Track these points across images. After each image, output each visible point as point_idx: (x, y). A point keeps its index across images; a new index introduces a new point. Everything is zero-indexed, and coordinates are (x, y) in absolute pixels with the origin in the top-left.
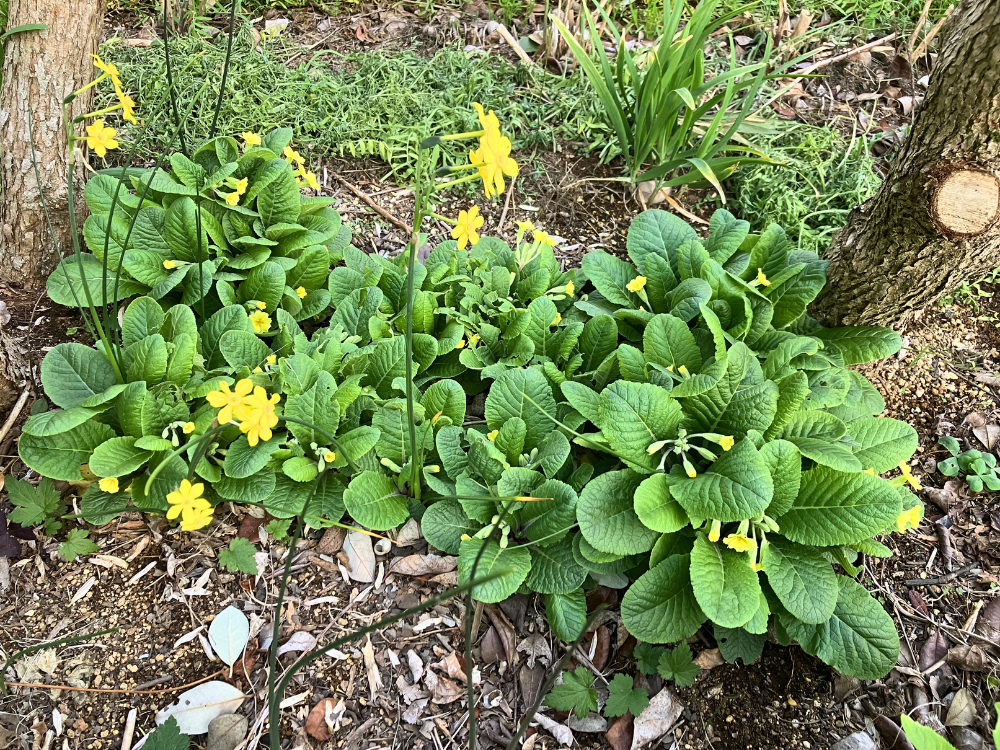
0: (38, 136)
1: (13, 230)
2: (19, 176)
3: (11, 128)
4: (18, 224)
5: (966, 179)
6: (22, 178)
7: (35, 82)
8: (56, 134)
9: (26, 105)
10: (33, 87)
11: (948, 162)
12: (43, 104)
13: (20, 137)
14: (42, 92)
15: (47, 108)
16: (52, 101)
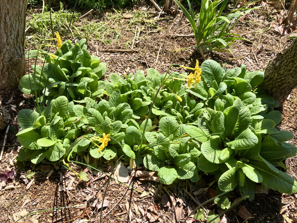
0: (8, 41)
4: (3, 69)
6: (4, 55)
7: (6, 23)
8: (14, 40)
9: (4, 31)
10: (6, 25)
12: (9, 30)
13: (2, 41)
14: (9, 26)
15: (11, 31)
16: (12, 29)
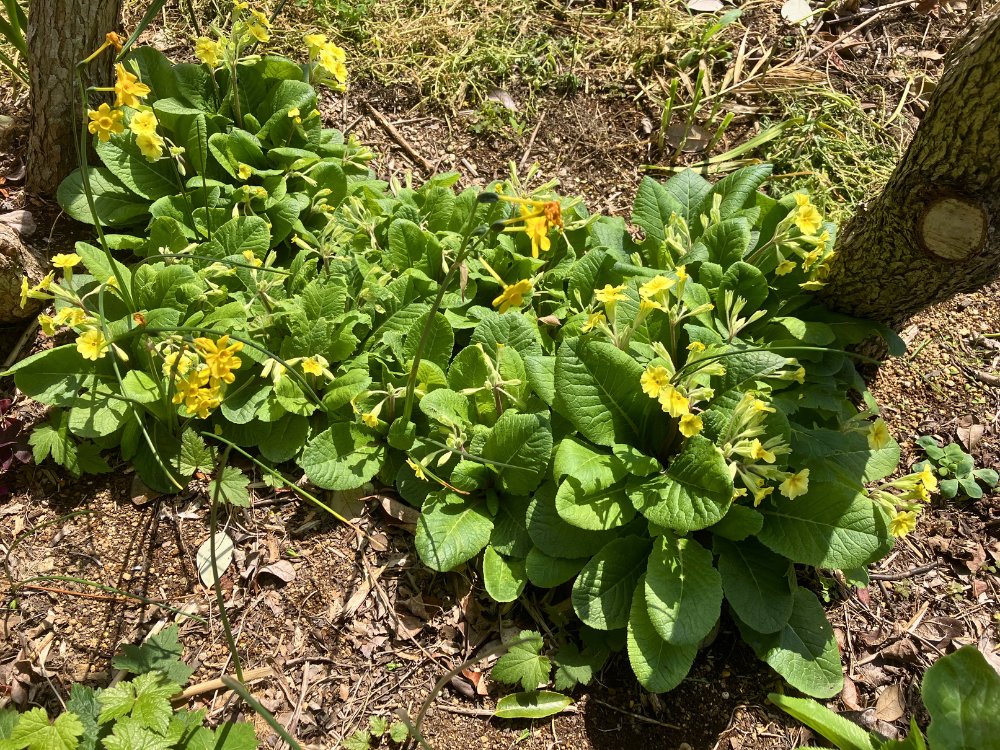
0: (64, 53)
1: (41, 142)
2: (46, 91)
3: (38, 44)
4: (46, 136)
5: (952, 207)
6: (50, 93)
8: (81, 51)
9: (53, 22)
10: (60, 5)
11: (935, 187)
12: (68, 22)
13: (47, 52)
14: (68, 10)
15: (73, 25)
16: (78, 19)
